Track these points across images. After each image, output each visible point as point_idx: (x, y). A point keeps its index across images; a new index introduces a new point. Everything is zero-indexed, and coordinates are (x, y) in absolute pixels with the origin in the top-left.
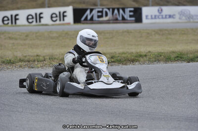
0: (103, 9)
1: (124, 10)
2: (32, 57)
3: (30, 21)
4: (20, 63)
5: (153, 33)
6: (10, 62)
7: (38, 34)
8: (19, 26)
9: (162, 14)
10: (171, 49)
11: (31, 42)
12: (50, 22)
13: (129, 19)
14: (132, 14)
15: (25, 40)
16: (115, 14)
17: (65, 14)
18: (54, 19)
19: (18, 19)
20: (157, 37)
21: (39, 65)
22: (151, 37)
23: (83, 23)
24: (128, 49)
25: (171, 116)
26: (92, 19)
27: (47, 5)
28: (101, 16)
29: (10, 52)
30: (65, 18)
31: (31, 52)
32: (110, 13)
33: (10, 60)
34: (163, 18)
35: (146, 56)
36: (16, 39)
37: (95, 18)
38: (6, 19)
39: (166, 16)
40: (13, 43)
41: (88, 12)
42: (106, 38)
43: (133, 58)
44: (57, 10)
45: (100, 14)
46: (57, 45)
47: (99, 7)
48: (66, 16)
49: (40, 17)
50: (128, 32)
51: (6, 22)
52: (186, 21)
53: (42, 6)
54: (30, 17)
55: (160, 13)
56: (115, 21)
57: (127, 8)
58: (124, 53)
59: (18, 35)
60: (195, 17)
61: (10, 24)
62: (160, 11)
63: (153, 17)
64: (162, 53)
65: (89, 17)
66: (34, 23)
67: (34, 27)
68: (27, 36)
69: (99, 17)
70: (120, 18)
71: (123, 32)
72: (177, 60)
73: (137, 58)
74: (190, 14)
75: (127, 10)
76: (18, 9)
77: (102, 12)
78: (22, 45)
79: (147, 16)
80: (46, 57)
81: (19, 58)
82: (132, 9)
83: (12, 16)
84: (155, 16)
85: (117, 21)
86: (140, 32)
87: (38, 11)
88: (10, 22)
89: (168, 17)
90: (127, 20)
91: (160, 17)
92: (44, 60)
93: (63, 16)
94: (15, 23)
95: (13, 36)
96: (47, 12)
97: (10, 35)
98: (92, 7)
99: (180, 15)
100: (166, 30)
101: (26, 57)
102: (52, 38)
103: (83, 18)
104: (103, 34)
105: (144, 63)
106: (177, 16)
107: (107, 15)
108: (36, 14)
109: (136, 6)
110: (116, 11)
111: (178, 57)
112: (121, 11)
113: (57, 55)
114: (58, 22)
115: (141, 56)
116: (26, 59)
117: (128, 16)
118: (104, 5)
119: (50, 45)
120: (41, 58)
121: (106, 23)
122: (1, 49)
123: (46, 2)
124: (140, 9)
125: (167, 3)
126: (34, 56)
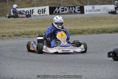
0: (64, 7)
1: (75, 7)
4: (23, 36)
5: (90, 19)
7: (31, 21)
10: (100, 27)
11: (28, 25)
12: (38, 14)
14: (79, 9)
15: (25, 23)
16: (70, 9)
17: (45, 10)
18: (39, 13)
20: (92, 21)
21: (33, 37)
22: (89, 21)
23: (54, 15)
24: (78, 27)
26: (59, 12)
27: (36, 6)
28: (63, 11)
29: (18, 30)
30: (45, 12)
31: (29, 30)
32: (68, 9)
34: (95, 11)
35: (87, 31)
36: (21, 23)
37: (60, 12)
39: (96, 10)
40: (19, 25)
41: (57, 8)
42: (66, 22)
43: (80, 32)
44: (41, 8)
45: (63, 10)
46: (41, 26)
49: (32, 12)
50: (77, 19)
52: (106, 12)
53: (33, 6)
54: (27, 12)
55: (93, 9)
57: (77, 6)
58: (75, 29)
59: (22, 21)
62: (93, 8)
63: (90, 11)
64: (95, 29)
65: (57, 11)
68: (26, 22)
69: (62, 11)
70: (73, 12)
71: (75, 19)
72: (103, 33)
73: (82, 32)
74: (108, 9)
75: (77, 8)
77: (64, 8)
78: (24, 26)
79: (86, 10)
81: (22, 33)
82: (79, 7)
84: (91, 10)
85: (71, 13)
86: (83, 19)
87: (31, 9)
89: (97, 10)
90: (77, 12)
91: (93, 11)
92: (36, 34)
93: (44, 11)
95: (19, 22)
96: (36, 9)
97: (17, 21)
100: (96, 17)
101: (26, 32)
102: (39, 22)
103: (54, 12)
105: (86, 35)
106: (102, 10)
107: (66, 10)
109: (81, 5)
110: (71, 8)
111: (103, 31)
112: (73, 8)
113: (41, 31)
114: (41, 14)
115: (84, 31)
117: (77, 10)
118: (64, 5)
119: (38, 26)
120: (34, 33)
121: (66, 14)
122: (13, 29)
123: (35, 4)
124: (83, 7)
125: (97, 4)
126: (30, 32)
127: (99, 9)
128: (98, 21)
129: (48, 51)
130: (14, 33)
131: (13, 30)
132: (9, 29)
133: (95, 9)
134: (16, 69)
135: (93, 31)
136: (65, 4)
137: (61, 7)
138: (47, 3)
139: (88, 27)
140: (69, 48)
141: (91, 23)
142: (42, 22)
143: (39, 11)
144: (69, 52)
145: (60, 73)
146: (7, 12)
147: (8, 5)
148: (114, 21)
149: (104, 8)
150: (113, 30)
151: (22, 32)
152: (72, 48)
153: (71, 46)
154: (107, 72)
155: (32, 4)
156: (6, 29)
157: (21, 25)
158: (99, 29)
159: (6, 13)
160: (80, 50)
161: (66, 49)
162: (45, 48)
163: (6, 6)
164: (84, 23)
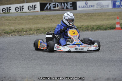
0: (56, 3)
1: (67, 3)
3: (17, 10)
4: (14, 33)
5: (83, 15)
7: (22, 17)
8: (11, 13)
9: (87, 5)
11: (18, 22)
12: (28, 11)
14: (71, 5)
15: (15, 21)
16: (62, 6)
17: (36, 6)
18: (30, 9)
19: (10, 9)
20: (86, 17)
21: (24, 34)
22: (82, 18)
23: (46, 11)
26: (50, 8)
27: (26, 2)
28: (55, 7)
30: (36, 8)
31: (19, 27)
34: (88, 7)
35: (81, 28)
36: (10, 20)
37: (52, 8)
38: (4, 9)
39: (89, 6)
40: (9, 23)
41: (48, 5)
42: (59, 19)
44: (31, 4)
45: (54, 6)
46: (32, 23)
47: (54, 2)
49: (22, 8)
51: (4, 11)
52: (100, 9)
53: (23, 2)
54: (17, 8)
56: (62, 10)
57: (69, 2)
59: (12, 18)
60: (105, 6)
62: (86, 4)
63: (83, 7)
65: (48, 8)
66: (19, 11)
68: (16, 18)
69: (54, 7)
70: (65, 8)
75: (69, 4)
76: (11, 4)
77: (55, 5)
78: (14, 24)
79: (79, 6)
80: (28, 30)
81: (13, 31)
82: (71, 3)
83: (7, 8)
84: (84, 6)
86: (76, 15)
87: (21, 5)
88: (6, 11)
89: (90, 6)
90: (69, 9)
91: (86, 7)
94: (9, 11)
95: (9, 19)
96: (26, 6)
97: (7, 18)
98: (50, 2)
99: (97, 5)
100: (90, 14)
101: (16, 29)
102: (30, 19)
104: (56, 17)
106: (96, 6)
107: (58, 6)
108: (20, 7)
109: (74, 1)
110: (63, 4)
111: (98, 28)
112: (65, 4)
113: (33, 28)
114: (32, 11)
117: (69, 7)
118: (56, 1)
119: (29, 23)
120: (25, 30)
121: (58, 11)
122: (3, 26)
124: (76, 3)
126: (21, 29)
128: (92, 17)
129: (60, 50)
130: (4, 30)
131: (2, 28)
133: (88, 5)
134: (8, 69)
135: (87, 28)
137: (53, 4)
139: (82, 24)
140: (82, 47)
141: (85, 20)
142: (32, 19)
143: (30, 7)
144: (82, 50)
145: (56, 72)
148: (109, 17)
149: (98, 3)
150: (108, 26)
151: (12, 29)
152: (85, 47)
153: (84, 44)
154: (104, 71)
157: (10, 22)
158: (94, 25)
160: (94, 48)
161: (79, 48)
162: (57, 46)
164: (77, 20)
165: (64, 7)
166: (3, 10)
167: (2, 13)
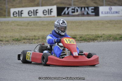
0: (75, 7)
1: (88, 8)
2: (31, 37)
3: (30, 14)
4: (24, 41)
5: (106, 23)
6: (18, 40)
7: (35, 23)
8: (23, 17)
11: (30, 28)
12: (43, 16)
13: (91, 14)
14: (93, 10)
15: (27, 26)
17: (52, 10)
18: (45, 13)
19: (22, 13)
20: (108, 25)
21: (35, 42)
22: (104, 25)
23: (63, 16)
24: (90, 32)
25: (117, 74)
26: (68, 13)
27: (40, 5)
28: (74, 12)
29: (18, 34)
31: (31, 34)
32: (79, 10)
33: (18, 39)
34: (112, 13)
35: (101, 37)
36: (21, 26)
37: (70, 13)
38: (15, 13)
39: (114, 12)
40: (20, 28)
41: (66, 9)
42: (77, 26)
43: (93, 38)
44: (47, 8)
45: (73, 11)
47: (73, 6)
48: (52, 12)
49: (36, 12)
50: (91, 22)
51: (15, 15)
53: (38, 5)
54: (30, 12)
55: (110, 10)
56: (82, 15)
57: (90, 7)
58: (88, 35)
59: (23, 23)
61: (18, 16)
62: (110, 9)
63: (106, 13)
64: (111, 35)
65: (66, 13)
66: (33, 16)
67: (33, 18)
68: (28, 24)
69: (73, 12)
70: (86, 13)
71: (88, 22)
72: (121, 40)
73: (96, 38)
76: (23, 7)
77: (74, 9)
78: (25, 30)
79: (102, 12)
80: (40, 37)
81: (23, 38)
82: (93, 8)
83: (19, 11)
84: (107, 12)
85: (84, 15)
86: (98, 22)
87: (35, 8)
88: (18, 15)
89: (115, 13)
91: (110, 13)
92: (39, 39)
93: (51, 11)
94: (21, 16)
95: (20, 24)
96: (40, 9)
97: (18, 23)
98: (68, 6)
100: (114, 21)
101: (27, 36)
102: (44, 25)
103: (63, 13)
104: (75, 23)
105: (100, 41)
106: (121, 12)
107: (77, 11)
108: (34, 10)
109: (96, 6)
110: (83, 9)
111: (121, 37)
112: (86, 9)
114: (47, 15)
115: (98, 37)
116: (28, 38)
117: (91, 12)
119: (42, 30)
120: (37, 38)
122: (12, 32)
123: (40, 3)
124: (98, 8)
125: (115, 4)
126: (33, 36)
127: (117, 11)
128: (116, 25)
130: (13, 37)
132: (8, 32)
133: (113, 10)
136: (76, 3)
138: (54, 2)
143: (45, 11)
146: (5, 11)
147: (7, 3)
151: (23, 36)
155: (36, 3)
156: (4, 32)
159: (4, 13)
163: (5, 4)
165: (84, 12)
166: (13, 14)
167: (12, 18)
